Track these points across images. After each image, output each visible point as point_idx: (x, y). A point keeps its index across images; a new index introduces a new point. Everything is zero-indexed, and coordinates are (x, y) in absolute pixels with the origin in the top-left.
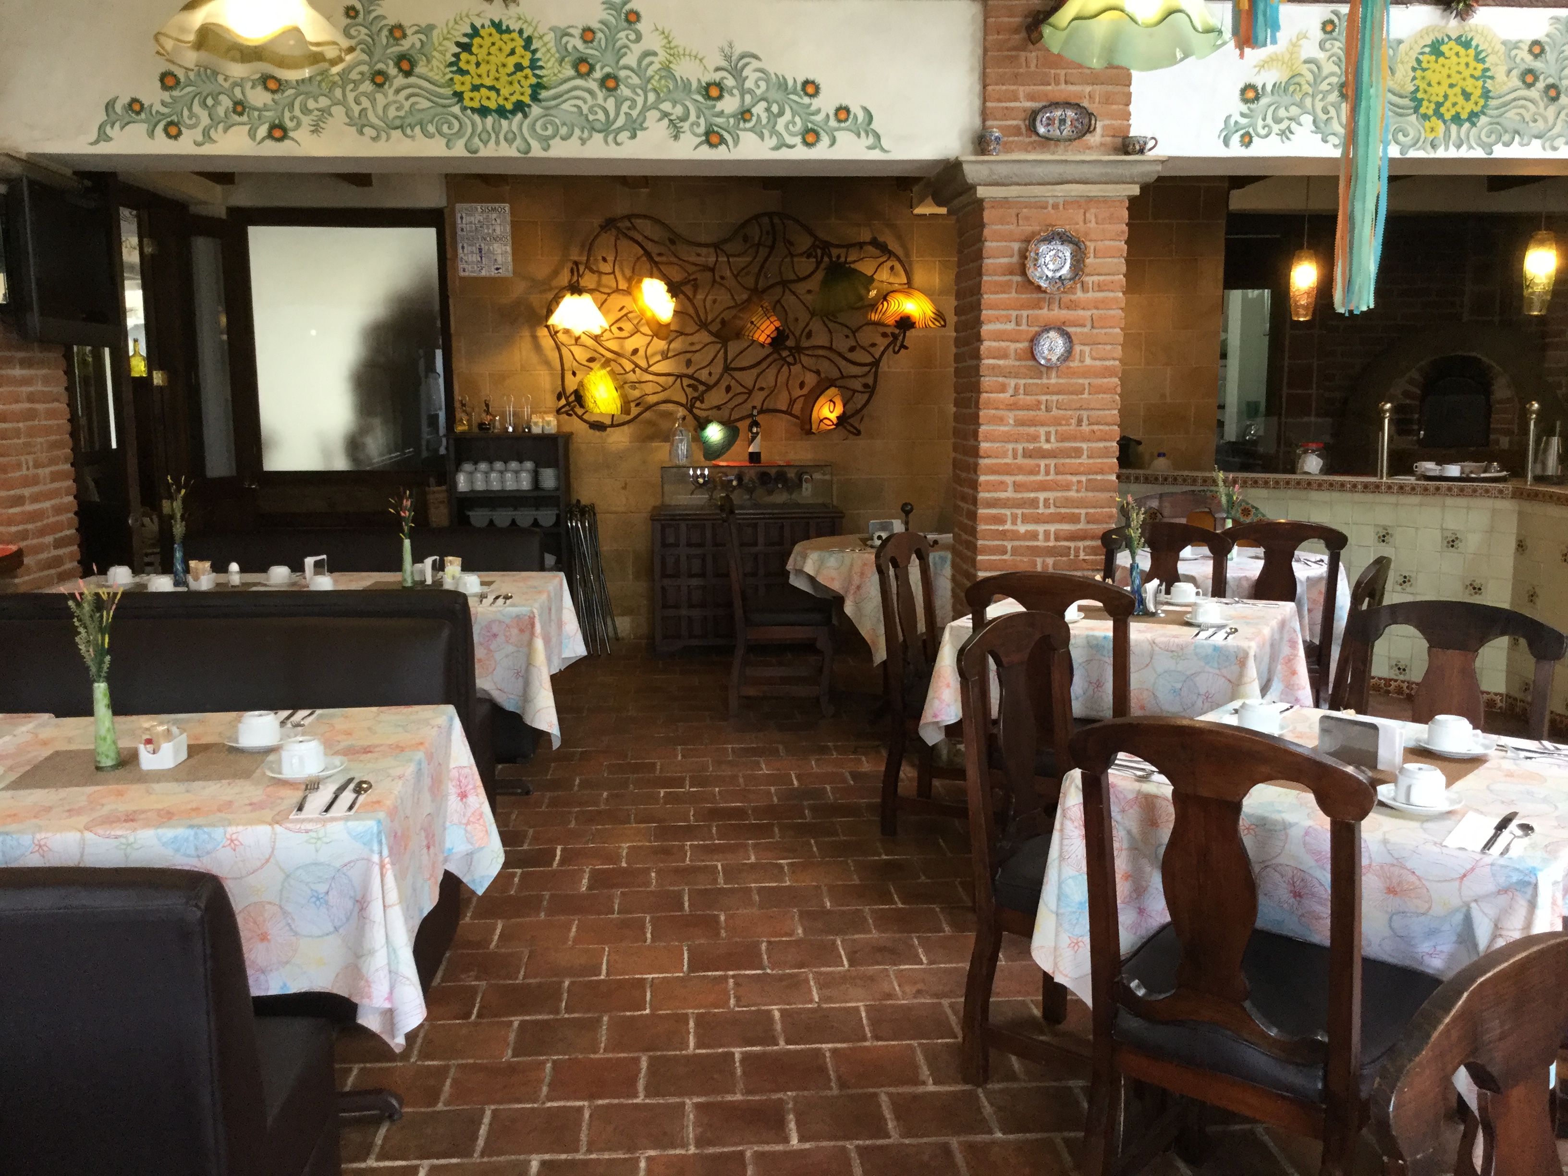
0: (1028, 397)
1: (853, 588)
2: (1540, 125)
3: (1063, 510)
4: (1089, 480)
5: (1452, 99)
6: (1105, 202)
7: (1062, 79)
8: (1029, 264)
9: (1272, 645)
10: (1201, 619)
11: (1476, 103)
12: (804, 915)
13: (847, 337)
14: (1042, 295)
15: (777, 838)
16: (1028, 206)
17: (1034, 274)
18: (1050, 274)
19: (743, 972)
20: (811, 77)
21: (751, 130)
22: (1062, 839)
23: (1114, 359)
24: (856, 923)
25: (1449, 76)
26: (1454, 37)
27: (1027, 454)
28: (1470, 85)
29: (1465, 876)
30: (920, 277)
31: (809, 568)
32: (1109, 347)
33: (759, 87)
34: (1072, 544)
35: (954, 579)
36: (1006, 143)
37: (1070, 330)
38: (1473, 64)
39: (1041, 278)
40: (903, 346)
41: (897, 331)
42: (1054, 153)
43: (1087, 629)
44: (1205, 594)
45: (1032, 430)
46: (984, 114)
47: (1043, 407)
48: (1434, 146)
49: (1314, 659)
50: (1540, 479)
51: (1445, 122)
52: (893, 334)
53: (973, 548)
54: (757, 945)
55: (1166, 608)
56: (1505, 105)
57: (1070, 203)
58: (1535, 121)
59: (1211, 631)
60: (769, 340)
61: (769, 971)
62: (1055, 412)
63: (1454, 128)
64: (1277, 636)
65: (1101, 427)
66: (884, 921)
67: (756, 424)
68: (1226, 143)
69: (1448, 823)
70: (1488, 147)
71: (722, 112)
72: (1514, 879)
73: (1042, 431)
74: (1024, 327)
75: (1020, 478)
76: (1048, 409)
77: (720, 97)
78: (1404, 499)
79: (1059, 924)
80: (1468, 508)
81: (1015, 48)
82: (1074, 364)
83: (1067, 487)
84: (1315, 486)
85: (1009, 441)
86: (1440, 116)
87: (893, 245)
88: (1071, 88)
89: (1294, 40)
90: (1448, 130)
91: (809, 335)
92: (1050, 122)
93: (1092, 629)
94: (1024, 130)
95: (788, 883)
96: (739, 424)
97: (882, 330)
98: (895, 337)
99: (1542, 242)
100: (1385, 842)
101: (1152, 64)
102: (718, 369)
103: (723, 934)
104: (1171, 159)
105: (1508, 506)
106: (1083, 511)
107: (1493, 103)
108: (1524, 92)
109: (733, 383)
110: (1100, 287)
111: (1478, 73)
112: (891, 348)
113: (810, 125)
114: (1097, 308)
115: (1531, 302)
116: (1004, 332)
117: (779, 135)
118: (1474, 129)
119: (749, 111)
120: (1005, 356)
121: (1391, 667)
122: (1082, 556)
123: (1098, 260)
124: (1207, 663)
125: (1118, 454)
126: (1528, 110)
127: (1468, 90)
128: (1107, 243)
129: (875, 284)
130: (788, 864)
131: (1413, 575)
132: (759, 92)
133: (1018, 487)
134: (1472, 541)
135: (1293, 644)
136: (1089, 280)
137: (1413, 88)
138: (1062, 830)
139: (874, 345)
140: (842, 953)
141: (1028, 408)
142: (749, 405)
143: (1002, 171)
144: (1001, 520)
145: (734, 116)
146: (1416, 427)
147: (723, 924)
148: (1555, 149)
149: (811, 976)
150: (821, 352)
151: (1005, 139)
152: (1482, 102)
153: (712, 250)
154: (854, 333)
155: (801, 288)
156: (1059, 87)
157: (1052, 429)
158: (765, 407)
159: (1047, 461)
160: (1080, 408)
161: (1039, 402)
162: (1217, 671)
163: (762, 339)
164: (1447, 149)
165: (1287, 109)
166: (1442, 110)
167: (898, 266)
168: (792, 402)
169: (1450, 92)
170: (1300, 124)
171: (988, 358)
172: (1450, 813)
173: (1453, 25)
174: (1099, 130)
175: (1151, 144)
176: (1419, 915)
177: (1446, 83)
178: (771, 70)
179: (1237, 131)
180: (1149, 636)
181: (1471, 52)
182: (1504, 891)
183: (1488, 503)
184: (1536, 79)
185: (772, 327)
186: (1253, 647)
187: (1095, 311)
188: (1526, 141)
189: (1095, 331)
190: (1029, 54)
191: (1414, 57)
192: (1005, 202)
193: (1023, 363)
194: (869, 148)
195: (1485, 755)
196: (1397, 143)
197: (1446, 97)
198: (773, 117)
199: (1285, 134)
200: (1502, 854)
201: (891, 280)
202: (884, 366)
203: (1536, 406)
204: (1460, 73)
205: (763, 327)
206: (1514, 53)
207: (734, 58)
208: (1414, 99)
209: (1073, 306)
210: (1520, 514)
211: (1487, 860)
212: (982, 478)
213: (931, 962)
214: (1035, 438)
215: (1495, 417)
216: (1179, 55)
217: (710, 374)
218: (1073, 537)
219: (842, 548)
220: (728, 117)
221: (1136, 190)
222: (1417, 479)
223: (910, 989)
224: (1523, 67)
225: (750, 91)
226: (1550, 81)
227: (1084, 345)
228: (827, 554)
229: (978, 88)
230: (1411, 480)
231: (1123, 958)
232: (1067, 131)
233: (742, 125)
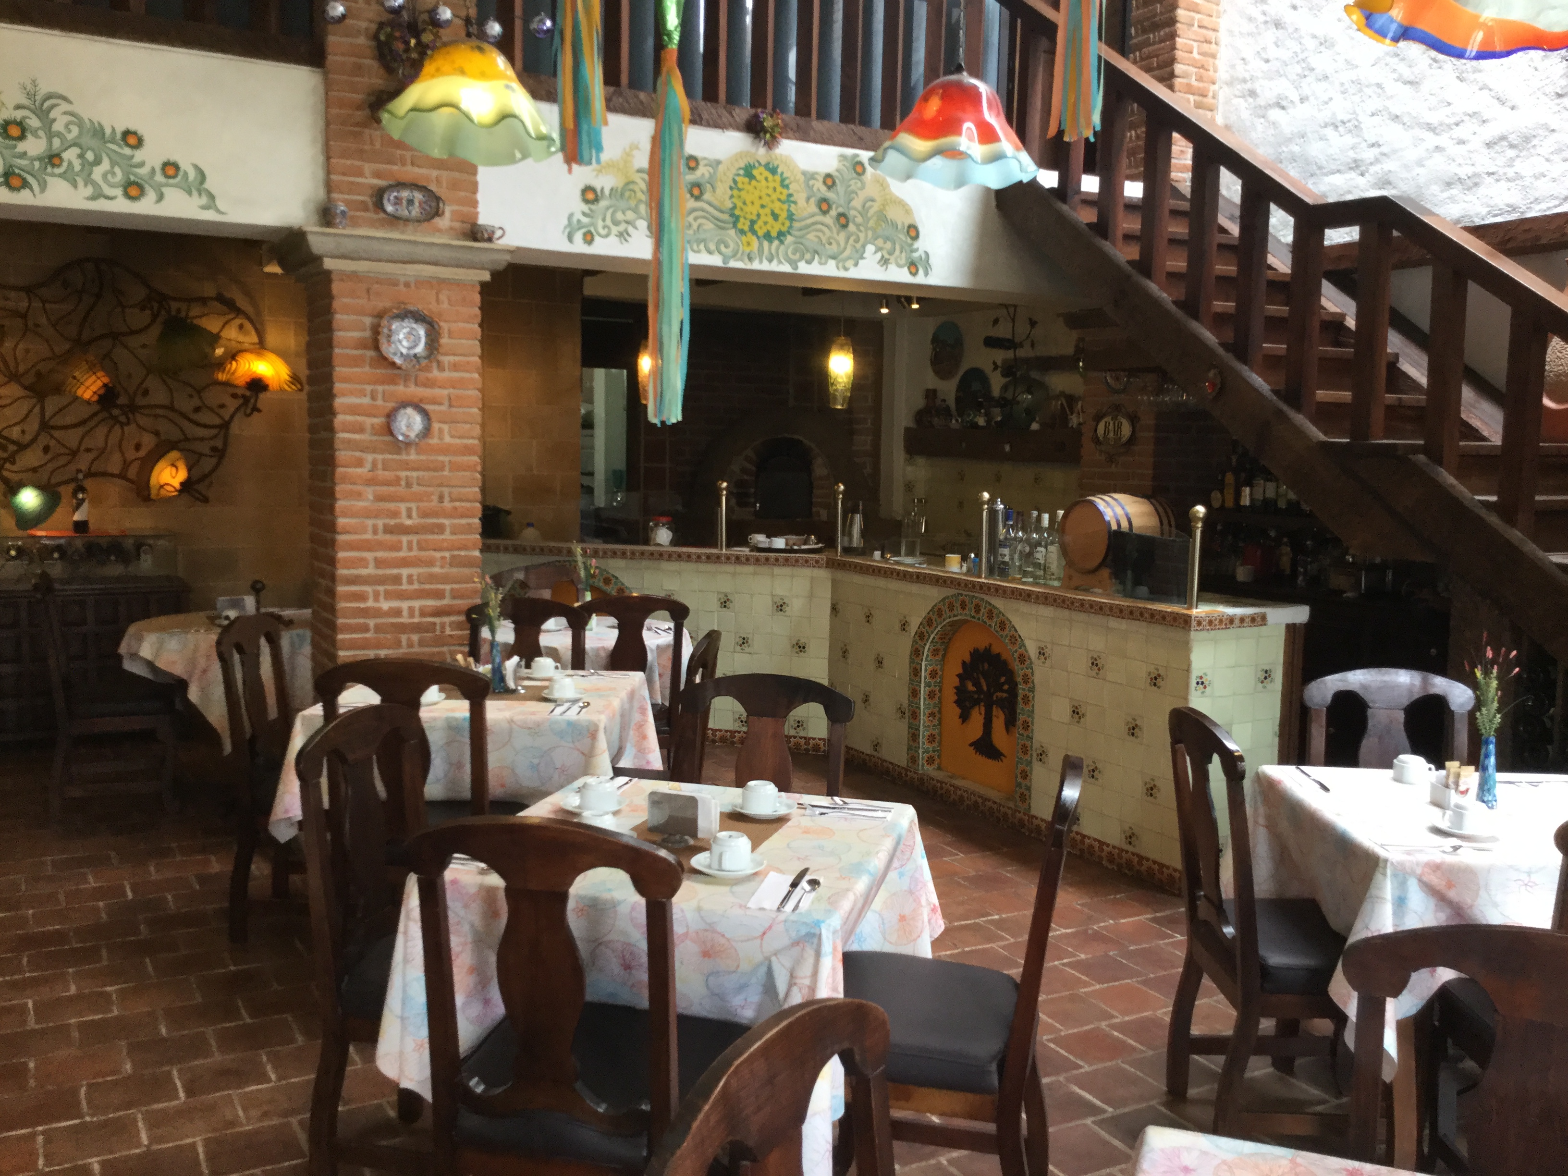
0: (386, 473)
1: (198, 672)
2: (834, 248)
3: (427, 586)
4: (453, 557)
5: (763, 218)
6: (458, 285)
7: (409, 161)
8: (383, 340)
9: (622, 716)
10: (556, 695)
11: (783, 224)
12: (134, 1049)
13: (191, 396)
14: (396, 372)
15: (105, 963)
16: (379, 282)
17: (388, 350)
18: (404, 351)
19: (55, 1125)
20: (132, 128)
21: (60, 176)
22: (406, 941)
23: (473, 438)
24: (198, 1047)
25: (760, 198)
26: (763, 163)
27: (388, 530)
28: (777, 206)
29: (764, 933)
30: (273, 337)
31: (146, 651)
32: (468, 426)
33: (70, 131)
34: (437, 620)
35: (314, 658)
36: (352, 217)
37: (428, 407)
38: (779, 189)
39: (395, 354)
40: (255, 409)
41: (248, 393)
42: (403, 232)
43: (448, 710)
44: (564, 667)
45: (392, 506)
46: (329, 187)
47: (403, 483)
48: (750, 259)
49: (665, 721)
50: (848, 550)
51: (758, 237)
52: (243, 396)
53: (332, 626)
54: (75, 1092)
55: (527, 683)
56: (808, 227)
57: (422, 283)
58: (830, 244)
59: (567, 705)
60: (95, 398)
61: (88, 1119)
62: (415, 488)
63: (766, 244)
64: (627, 706)
65: (463, 504)
66: (227, 1041)
67: (82, 489)
68: (570, 238)
69: (753, 884)
70: (794, 264)
71: (25, 153)
72: (803, 932)
73: (403, 507)
74: (380, 402)
75: (380, 554)
76: (409, 485)
77: (22, 137)
78: (739, 568)
79: (404, 1028)
80: (792, 576)
81: (357, 124)
82: (434, 441)
83: (430, 563)
84: (666, 556)
85: (368, 517)
86: (754, 232)
87: (242, 302)
88: (416, 170)
89: (628, 150)
90: (761, 245)
91: (146, 393)
92: (398, 201)
93: (453, 710)
94: (370, 204)
95: (116, 1013)
96: (62, 489)
97: (231, 390)
98: (246, 400)
99: (842, 347)
100: (699, 909)
101: (495, 161)
102: (33, 425)
103: (32, 1083)
104: (519, 249)
105: (823, 575)
106: (448, 587)
107: (796, 225)
108: (820, 218)
109: (52, 443)
110: (455, 367)
111: (784, 197)
112: (242, 410)
113: (132, 178)
114: (454, 388)
115: (835, 397)
116: (360, 405)
117: (95, 184)
118: (782, 248)
119: (58, 155)
120: (361, 430)
121: (735, 721)
122: (448, 631)
123: (453, 341)
124: (562, 738)
125: (480, 530)
126: (824, 233)
127: (777, 211)
128: (461, 325)
129: (222, 342)
130: (116, 991)
131: (750, 636)
132: (70, 137)
133: (379, 563)
134: (796, 605)
135: (643, 711)
136: (446, 359)
137: (731, 206)
138: (405, 933)
139: (222, 406)
140: (179, 1084)
141: (387, 483)
142: (72, 467)
143: (349, 245)
144: (362, 597)
145: (40, 159)
146: (752, 500)
147: (33, 1071)
148: (846, 269)
149: (140, 1116)
150: (160, 412)
151: (352, 213)
152: (787, 223)
153: (23, 294)
154: (199, 392)
155: (134, 342)
156: (405, 169)
157: (413, 506)
158: (93, 470)
159: (410, 537)
160: (441, 485)
161: (398, 479)
162: (571, 745)
163: (87, 395)
164: (761, 262)
165: (624, 213)
166: (756, 227)
167: (248, 325)
168: (126, 465)
169: (762, 212)
170: (636, 228)
171: (343, 431)
172: (756, 874)
173: (761, 152)
174: (447, 214)
175: (498, 233)
176: (730, 973)
177: (758, 203)
178: (86, 115)
179: (579, 229)
180: (507, 714)
181: (778, 178)
182: (796, 943)
183: (807, 572)
184: (830, 207)
185: (99, 383)
186: (602, 720)
187: (451, 390)
188: (823, 260)
189: (454, 410)
190: (372, 131)
191: (731, 177)
192: (354, 276)
193: (382, 438)
194: (204, 208)
195: (788, 814)
196: (720, 253)
197: (759, 215)
198: (89, 166)
199: (623, 236)
200: (794, 910)
201: (241, 338)
202: (235, 428)
203: (842, 487)
204: (769, 195)
205: (87, 384)
206: (811, 182)
207: (38, 98)
208: (732, 215)
209: (430, 384)
210: (834, 583)
211: (782, 917)
212: (341, 555)
213: (280, 1079)
214: (395, 514)
215: (816, 492)
216: (518, 155)
217: (23, 432)
218: (439, 612)
219: (185, 628)
220: (33, 159)
221: (486, 276)
222: (751, 551)
223: (254, 1113)
224: (819, 196)
225: (59, 134)
226: (841, 210)
227: (445, 422)
228: (166, 636)
229: (321, 158)
230: (745, 551)
231: (462, 1056)
232: (416, 211)
233: (49, 169)
